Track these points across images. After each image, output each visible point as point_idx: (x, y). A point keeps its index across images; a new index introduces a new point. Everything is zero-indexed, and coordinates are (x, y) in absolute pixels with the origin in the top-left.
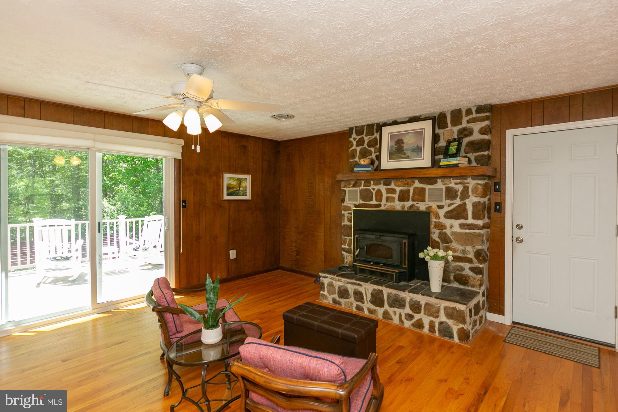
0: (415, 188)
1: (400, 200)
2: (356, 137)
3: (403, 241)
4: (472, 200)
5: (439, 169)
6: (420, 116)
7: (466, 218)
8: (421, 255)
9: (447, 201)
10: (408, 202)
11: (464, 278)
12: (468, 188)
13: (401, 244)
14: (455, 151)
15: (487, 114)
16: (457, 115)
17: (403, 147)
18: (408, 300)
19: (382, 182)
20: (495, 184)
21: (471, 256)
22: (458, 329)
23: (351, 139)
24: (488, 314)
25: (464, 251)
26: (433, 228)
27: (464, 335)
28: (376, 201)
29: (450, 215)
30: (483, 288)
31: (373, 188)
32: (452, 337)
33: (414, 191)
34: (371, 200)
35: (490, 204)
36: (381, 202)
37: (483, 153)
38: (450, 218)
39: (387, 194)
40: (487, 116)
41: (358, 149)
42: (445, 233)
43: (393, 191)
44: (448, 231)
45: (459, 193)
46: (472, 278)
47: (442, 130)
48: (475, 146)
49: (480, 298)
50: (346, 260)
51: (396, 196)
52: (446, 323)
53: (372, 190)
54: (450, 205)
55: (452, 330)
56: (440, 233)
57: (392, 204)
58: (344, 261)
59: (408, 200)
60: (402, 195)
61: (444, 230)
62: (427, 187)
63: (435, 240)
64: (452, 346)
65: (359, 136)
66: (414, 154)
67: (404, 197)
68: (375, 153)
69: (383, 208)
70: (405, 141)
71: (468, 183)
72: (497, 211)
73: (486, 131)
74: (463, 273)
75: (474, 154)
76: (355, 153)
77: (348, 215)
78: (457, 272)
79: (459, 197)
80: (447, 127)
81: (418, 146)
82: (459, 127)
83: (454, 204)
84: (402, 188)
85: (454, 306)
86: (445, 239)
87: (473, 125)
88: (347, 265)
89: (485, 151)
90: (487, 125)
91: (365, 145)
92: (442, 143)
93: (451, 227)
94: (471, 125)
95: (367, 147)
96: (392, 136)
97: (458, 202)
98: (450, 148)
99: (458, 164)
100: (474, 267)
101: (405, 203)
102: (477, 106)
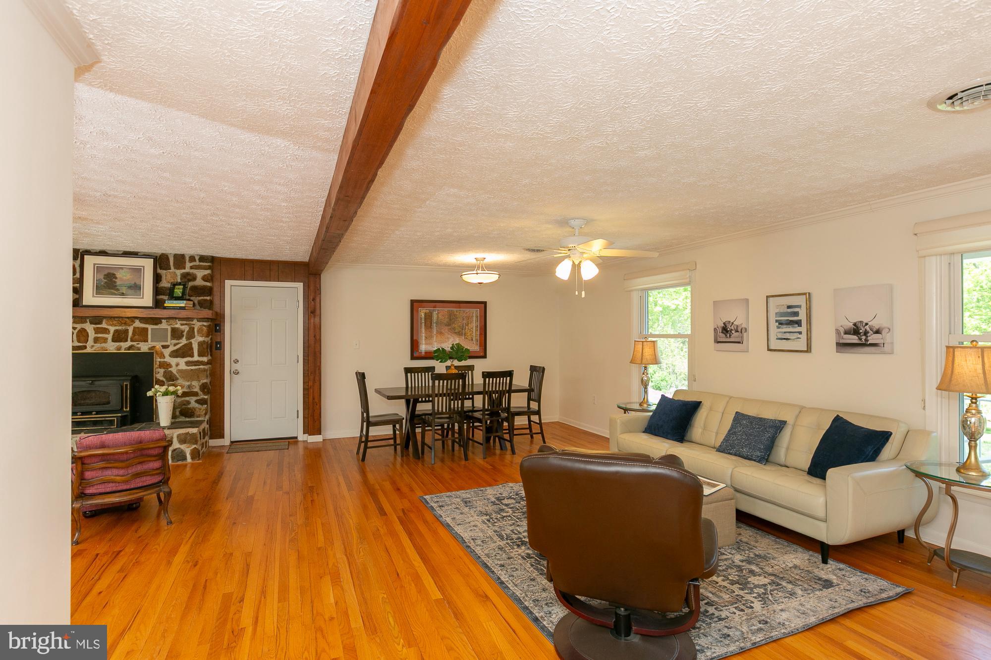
0: (135, 328)
1: (114, 340)
3: (125, 383)
4: (198, 339)
5: (165, 310)
6: (138, 252)
7: (192, 356)
8: (149, 394)
9: (173, 341)
10: (126, 343)
11: (190, 411)
12: (194, 328)
13: (122, 387)
14: (181, 295)
15: (209, 264)
16: (180, 260)
17: (115, 282)
19: (88, 320)
20: (216, 325)
21: (197, 389)
22: (191, 450)
24: (211, 441)
25: (189, 387)
26: (157, 368)
27: (195, 454)
28: (79, 342)
29: (175, 354)
30: (207, 417)
31: (74, 326)
32: (185, 459)
33: (134, 330)
35: (212, 343)
36: (86, 343)
37: (205, 298)
38: (176, 357)
39: (95, 334)
40: (209, 266)
42: (171, 372)
43: (106, 331)
44: (174, 370)
45: (185, 333)
46: (197, 410)
47: (164, 271)
48: (198, 291)
49: (205, 426)
51: (110, 337)
52: (179, 448)
54: (175, 345)
55: (185, 453)
56: (165, 372)
57: (103, 345)
59: (126, 341)
60: (118, 334)
61: (170, 369)
62: (150, 327)
63: (159, 380)
64: (186, 466)
66: (130, 291)
67: (119, 337)
69: (89, 350)
70: (118, 275)
71: (194, 325)
72: (217, 349)
73: (208, 279)
74: (189, 406)
75: (197, 298)
78: (184, 406)
79: (184, 337)
80: (170, 269)
81: (135, 283)
82: (183, 271)
83: (181, 343)
84: (117, 328)
85: (187, 432)
86: (171, 378)
87: (197, 272)
89: (207, 296)
90: (209, 274)
92: (165, 284)
93: (177, 365)
94: (194, 271)
96: (98, 269)
97: (184, 341)
98: (175, 290)
99: (185, 307)
100: (200, 399)
101: (122, 344)
102: (200, 255)
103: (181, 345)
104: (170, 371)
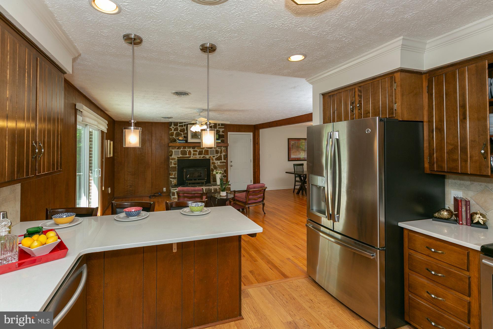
1: (199, 154)
2: (174, 127)
4: (223, 154)
7: (222, 160)
9: (216, 154)
12: (222, 150)
14: (218, 138)
17: (197, 134)
18: (213, 189)
19: (191, 147)
20: (227, 149)
23: (171, 127)
26: (211, 164)
28: (189, 155)
29: (217, 159)
31: (187, 150)
33: (205, 151)
34: (186, 155)
36: (191, 155)
39: (193, 152)
41: (175, 132)
43: (196, 151)
44: (216, 165)
45: (219, 152)
48: (221, 137)
50: (173, 183)
51: (197, 153)
53: (187, 151)
54: (217, 156)
57: (195, 156)
58: (172, 183)
59: (202, 155)
60: (200, 152)
62: (209, 149)
63: (212, 168)
65: (176, 126)
68: (183, 135)
69: (191, 158)
71: (222, 148)
75: (221, 139)
76: (173, 134)
77: (174, 162)
82: (217, 129)
84: (200, 150)
86: (215, 167)
88: (174, 185)
89: (224, 138)
90: (224, 130)
91: (179, 131)
93: (217, 163)
94: (219, 129)
95: (179, 132)
97: (219, 155)
101: (201, 156)
102: (221, 123)
103: (218, 156)
104: (215, 165)
